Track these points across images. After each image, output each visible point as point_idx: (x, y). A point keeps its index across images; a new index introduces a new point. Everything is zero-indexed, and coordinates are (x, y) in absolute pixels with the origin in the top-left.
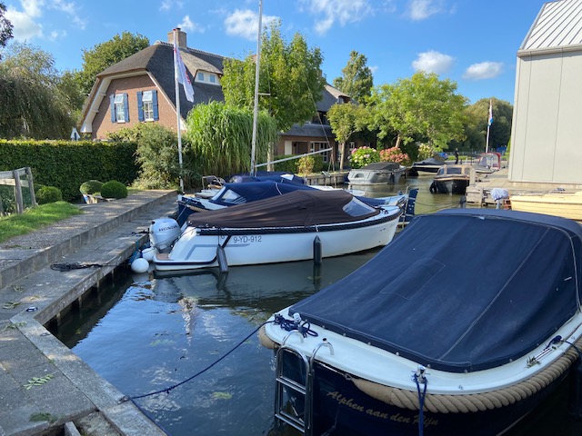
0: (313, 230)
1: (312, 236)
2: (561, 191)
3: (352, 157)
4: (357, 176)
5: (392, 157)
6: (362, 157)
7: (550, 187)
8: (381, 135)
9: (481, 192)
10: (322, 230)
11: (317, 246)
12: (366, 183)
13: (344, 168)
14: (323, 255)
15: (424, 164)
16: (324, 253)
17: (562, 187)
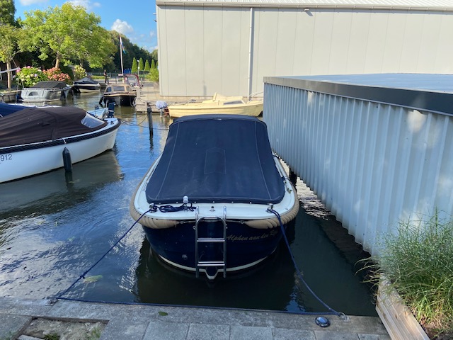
0: (61, 143)
1: (60, 148)
2: (193, 101)
3: (17, 77)
4: (31, 94)
5: (54, 77)
6: (28, 76)
7: (185, 99)
8: (43, 56)
9: (146, 104)
10: (69, 141)
11: (66, 156)
12: (42, 100)
13: (13, 86)
14: (73, 162)
15: (84, 83)
16: (73, 160)
17: (194, 98)
